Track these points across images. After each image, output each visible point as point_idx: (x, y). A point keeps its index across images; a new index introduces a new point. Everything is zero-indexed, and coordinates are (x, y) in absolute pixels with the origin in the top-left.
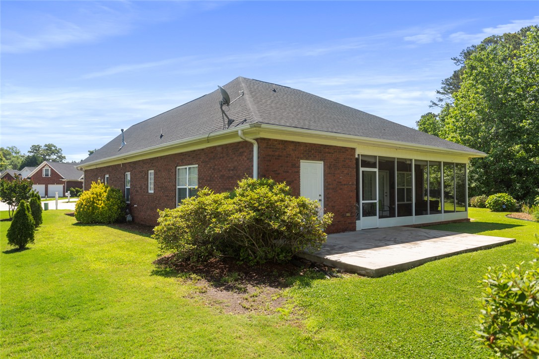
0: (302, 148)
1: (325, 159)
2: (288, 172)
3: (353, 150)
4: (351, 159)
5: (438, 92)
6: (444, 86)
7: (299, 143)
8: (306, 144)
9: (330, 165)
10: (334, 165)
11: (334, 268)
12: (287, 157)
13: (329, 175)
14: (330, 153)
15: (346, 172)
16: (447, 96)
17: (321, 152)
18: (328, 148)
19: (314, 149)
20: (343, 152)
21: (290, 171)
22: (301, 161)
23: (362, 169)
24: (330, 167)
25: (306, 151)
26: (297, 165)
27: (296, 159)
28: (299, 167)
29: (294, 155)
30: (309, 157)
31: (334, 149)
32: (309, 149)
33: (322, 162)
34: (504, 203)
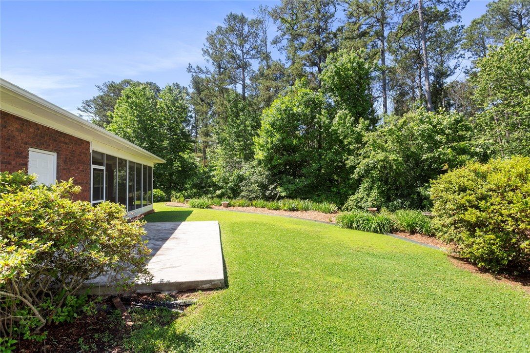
0: (31, 130)
1: (60, 151)
2: (10, 164)
3: (88, 143)
4: (86, 154)
5: (79, 109)
6: (84, 105)
7: (27, 121)
8: (37, 126)
9: (66, 158)
10: (70, 158)
11: (160, 293)
12: (9, 140)
13: (64, 171)
14: (66, 143)
15: (81, 168)
16: (86, 114)
17: (55, 141)
18: (64, 137)
19: (47, 135)
20: (79, 145)
21: (13, 163)
22: (30, 149)
23: (93, 166)
24: (66, 161)
25: (37, 135)
26: (24, 154)
27: (23, 145)
28: (27, 157)
29: (19, 138)
30: (41, 145)
31: (70, 139)
32: (41, 133)
33: (55, 154)
34: (158, 197)
